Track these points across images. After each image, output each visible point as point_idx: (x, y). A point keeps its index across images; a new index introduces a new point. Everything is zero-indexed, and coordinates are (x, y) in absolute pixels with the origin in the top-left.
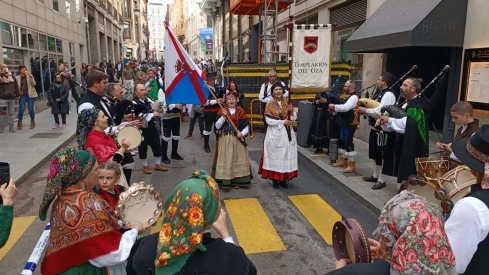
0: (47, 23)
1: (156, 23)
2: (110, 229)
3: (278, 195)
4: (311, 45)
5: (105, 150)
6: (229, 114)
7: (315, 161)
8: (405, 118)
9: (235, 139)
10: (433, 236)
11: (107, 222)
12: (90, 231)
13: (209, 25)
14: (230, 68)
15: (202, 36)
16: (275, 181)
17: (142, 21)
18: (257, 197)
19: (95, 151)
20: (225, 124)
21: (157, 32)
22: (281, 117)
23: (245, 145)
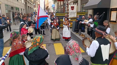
0: (16, 4)
1: (42, 4)
2: (23, 47)
3: (66, 42)
4: (73, 8)
5: (25, 32)
6: (55, 24)
7: (76, 35)
8: (93, 24)
9: (56, 30)
10: (77, 48)
11: (22, 46)
12: (19, 48)
13: (54, 4)
14: (57, 14)
15: (53, 6)
16: (66, 39)
17: (38, 3)
18: (61, 43)
19: (23, 32)
20: (54, 26)
21: (42, 6)
22: (67, 25)
23: (58, 31)
